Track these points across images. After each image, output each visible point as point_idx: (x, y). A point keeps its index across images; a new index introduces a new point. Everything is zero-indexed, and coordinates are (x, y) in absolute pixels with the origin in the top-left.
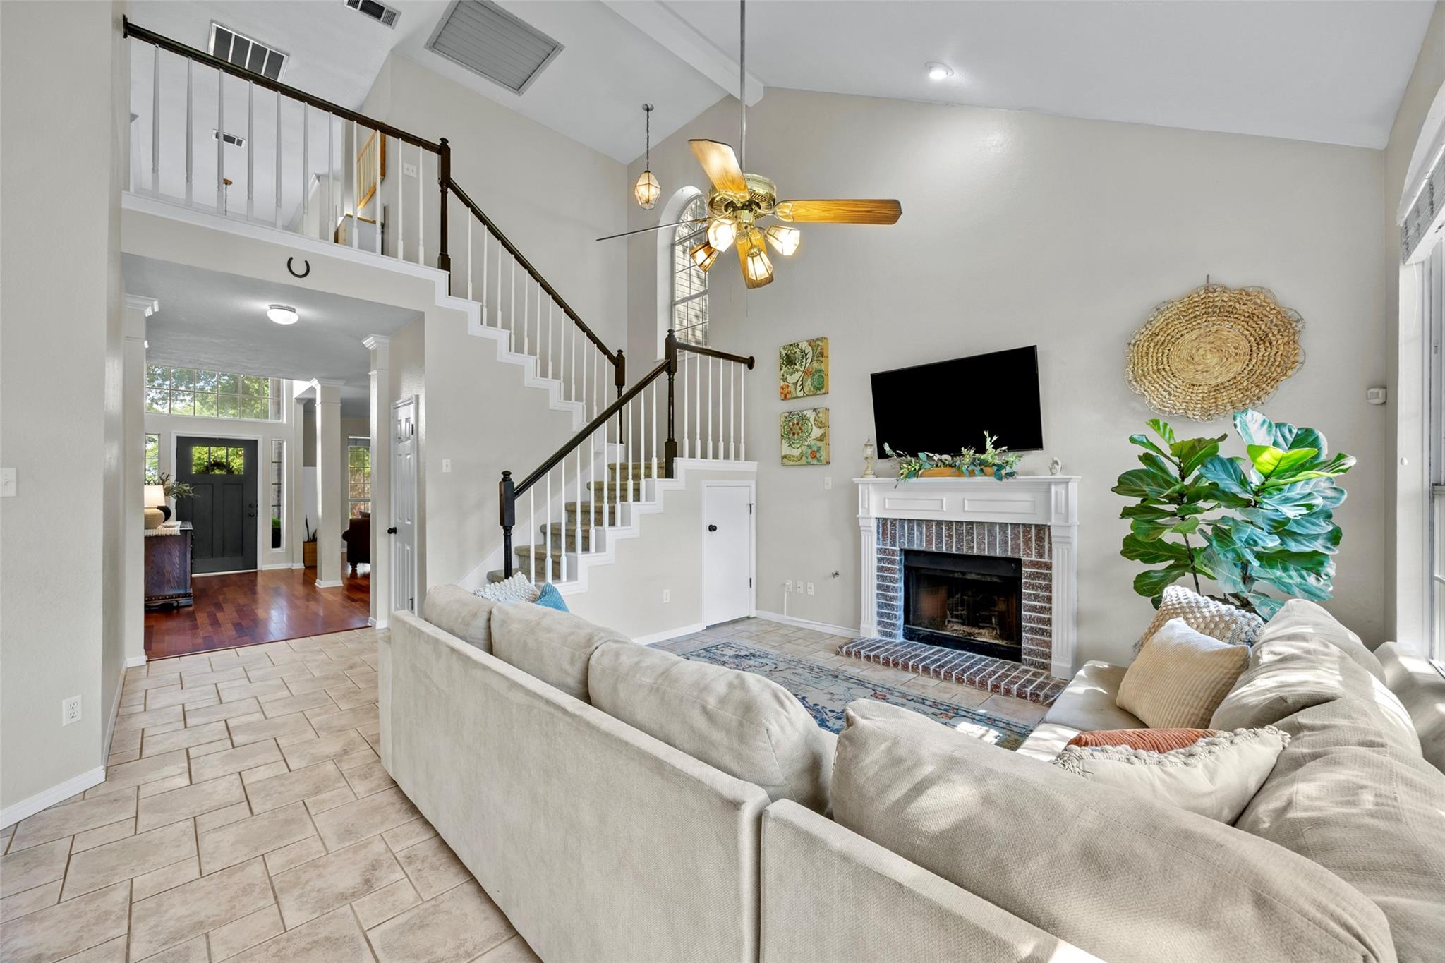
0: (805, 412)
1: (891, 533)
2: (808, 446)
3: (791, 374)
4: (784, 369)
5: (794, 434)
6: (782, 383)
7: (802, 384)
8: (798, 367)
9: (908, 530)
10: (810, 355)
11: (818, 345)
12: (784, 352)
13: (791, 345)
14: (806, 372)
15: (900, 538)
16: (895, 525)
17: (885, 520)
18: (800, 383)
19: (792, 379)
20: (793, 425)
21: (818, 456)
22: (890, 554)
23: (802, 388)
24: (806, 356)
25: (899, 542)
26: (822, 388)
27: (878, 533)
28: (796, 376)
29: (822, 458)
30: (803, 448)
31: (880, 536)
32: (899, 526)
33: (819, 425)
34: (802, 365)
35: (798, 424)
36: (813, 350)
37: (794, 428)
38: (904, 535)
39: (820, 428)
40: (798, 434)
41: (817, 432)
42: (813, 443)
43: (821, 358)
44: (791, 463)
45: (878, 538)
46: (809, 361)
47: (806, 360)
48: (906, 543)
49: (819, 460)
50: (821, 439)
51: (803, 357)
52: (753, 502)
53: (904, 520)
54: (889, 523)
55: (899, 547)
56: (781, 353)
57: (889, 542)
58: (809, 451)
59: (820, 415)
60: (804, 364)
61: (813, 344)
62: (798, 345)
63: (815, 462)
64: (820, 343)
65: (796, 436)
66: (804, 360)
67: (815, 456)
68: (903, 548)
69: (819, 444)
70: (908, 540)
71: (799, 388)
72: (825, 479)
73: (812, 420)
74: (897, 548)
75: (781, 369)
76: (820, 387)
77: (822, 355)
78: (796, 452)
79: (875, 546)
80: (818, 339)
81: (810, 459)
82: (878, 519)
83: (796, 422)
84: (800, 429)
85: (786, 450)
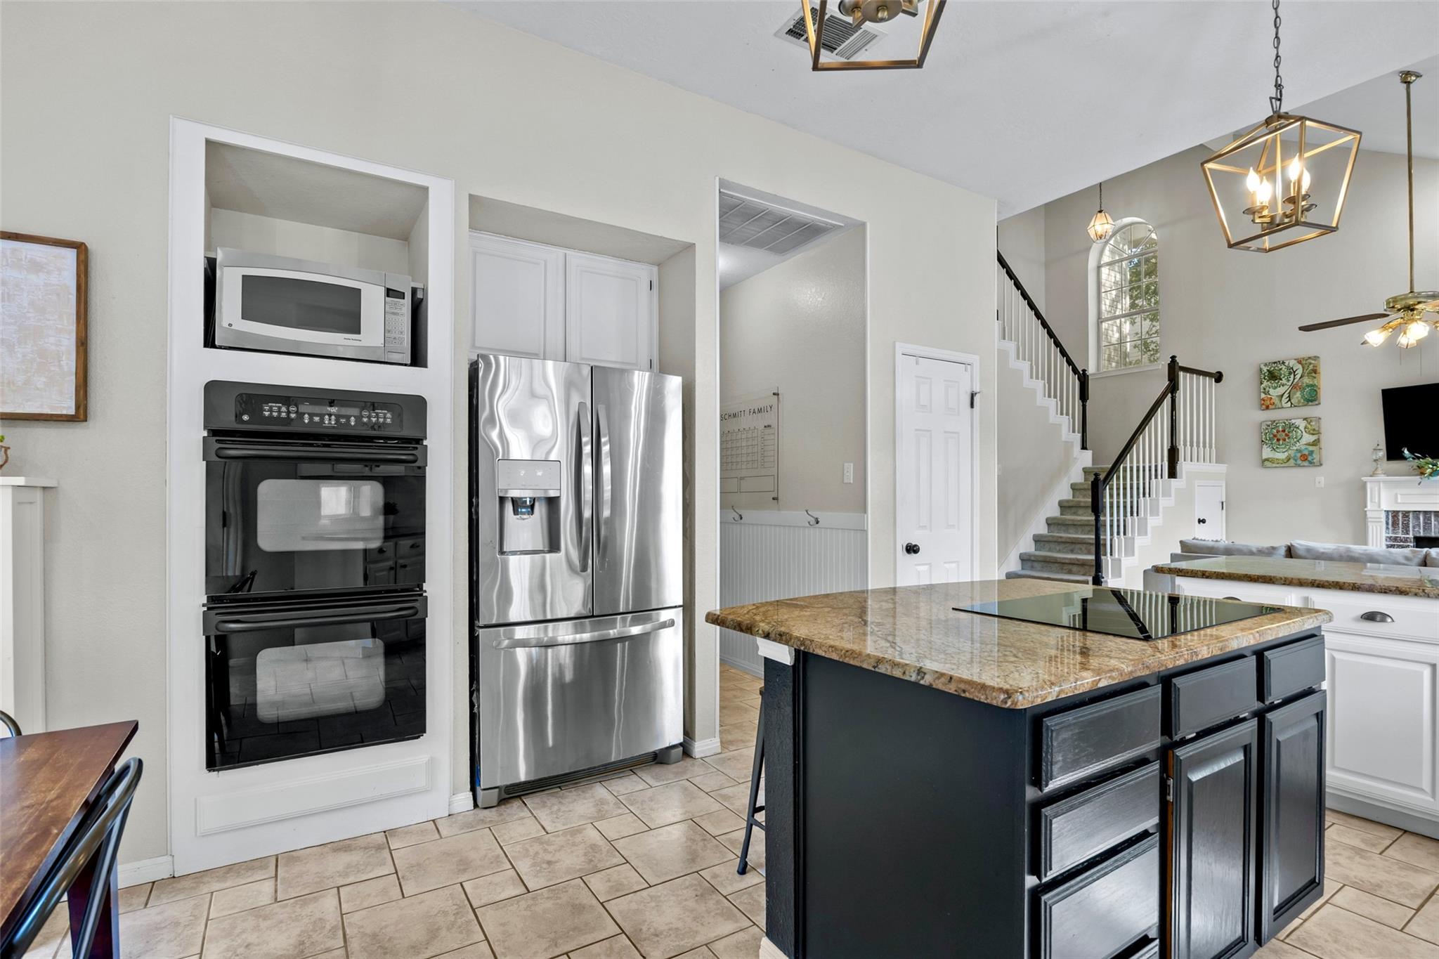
0: (1293, 421)
1: (1403, 523)
2: (1297, 450)
3: (1275, 388)
4: (1265, 383)
5: (1278, 440)
6: (1263, 396)
7: (1289, 396)
8: (1284, 381)
9: (1424, 520)
10: (1299, 372)
11: (1310, 364)
12: (1265, 369)
13: (1274, 363)
14: (1294, 387)
15: (1414, 527)
16: (1408, 517)
17: (1395, 514)
18: (1286, 395)
19: (1274, 393)
20: (1278, 432)
21: (1310, 458)
22: (1401, 541)
23: (1290, 400)
24: (1294, 372)
25: (1413, 531)
26: (1315, 400)
27: (1387, 523)
28: (1280, 390)
29: (1315, 461)
30: (1290, 452)
31: (1390, 526)
32: (1413, 517)
33: (1312, 432)
34: (1288, 381)
35: (1284, 431)
36: (1303, 368)
37: (1277, 435)
38: (1419, 525)
39: (1313, 434)
40: (1284, 440)
41: (1308, 438)
42: (1303, 447)
43: (1314, 375)
44: (1274, 465)
45: (1387, 528)
46: (1298, 377)
47: (1295, 376)
48: (1421, 531)
49: (1310, 463)
50: (1316, 443)
51: (1290, 373)
52: (1224, 500)
53: (1419, 512)
54: (1400, 515)
55: (1413, 534)
56: (1261, 370)
57: (1400, 531)
58: (1299, 455)
59: (1313, 423)
60: (1292, 379)
61: (1304, 362)
62: (1283, 363)
63: (1306, 463)
64: (1313, 362)
65: (1281, 442)
66: (1292, 376)
67: (1306, 459)
68: (1418, 535)
69: (1311, 448)
70: (1424, 528)
71: (1285, 399)
72: (1318, 478)
73: (1302, 428)
74: (1411, 536)
75: (1262, 384)
76: (1312, 397)
77: (1315, 371)
78: (1282, 456)
79: (1384, 535)
80: (1310, 358)
81: (1299, 462)
82: (1387, 512)
83: (1281, 429)
84: (1287, 435)
85: (1267, 453)
